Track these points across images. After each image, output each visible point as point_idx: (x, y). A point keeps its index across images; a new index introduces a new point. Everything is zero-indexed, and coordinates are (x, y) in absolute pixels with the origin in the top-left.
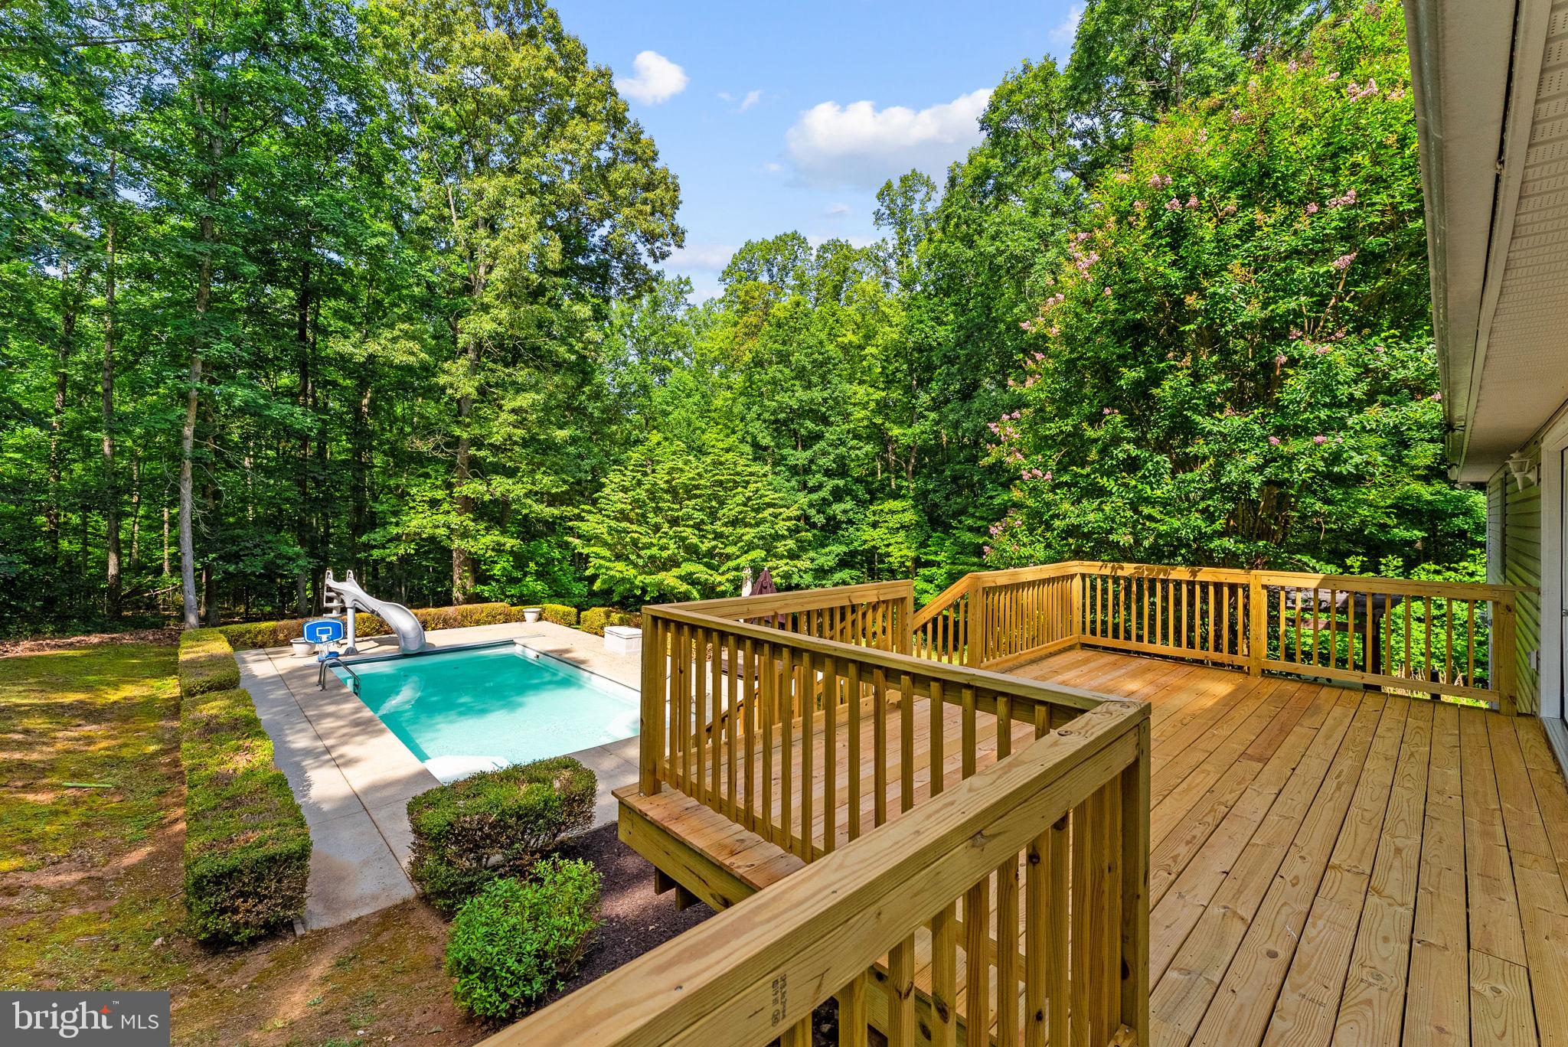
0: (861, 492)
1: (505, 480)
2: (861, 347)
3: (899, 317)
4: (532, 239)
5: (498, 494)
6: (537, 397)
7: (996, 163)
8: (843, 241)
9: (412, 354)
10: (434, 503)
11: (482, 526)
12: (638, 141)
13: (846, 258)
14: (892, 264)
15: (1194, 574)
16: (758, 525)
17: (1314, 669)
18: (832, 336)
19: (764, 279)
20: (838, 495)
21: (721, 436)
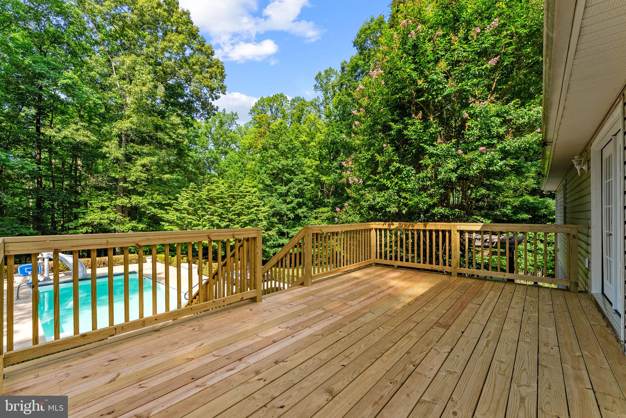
0: (310, 204)
1: (138, 197)
2: (309, 143)
3: (325, 130)
4: (148, 85)
5: (133, 203)
6: (153, 159)
7: (361, 62)
8: (301, 97)
9: (88, 137)
10: (103, 209)
11: (127, 219)
12: (203, 45)
13: (303, 104)
14: (322, 108)
15: (425, 226)
16: (249, 214)
17: (482, 273)
18: (297, 138)
19: (269, 113)
20: (300, 205)
21: (251, 181)
